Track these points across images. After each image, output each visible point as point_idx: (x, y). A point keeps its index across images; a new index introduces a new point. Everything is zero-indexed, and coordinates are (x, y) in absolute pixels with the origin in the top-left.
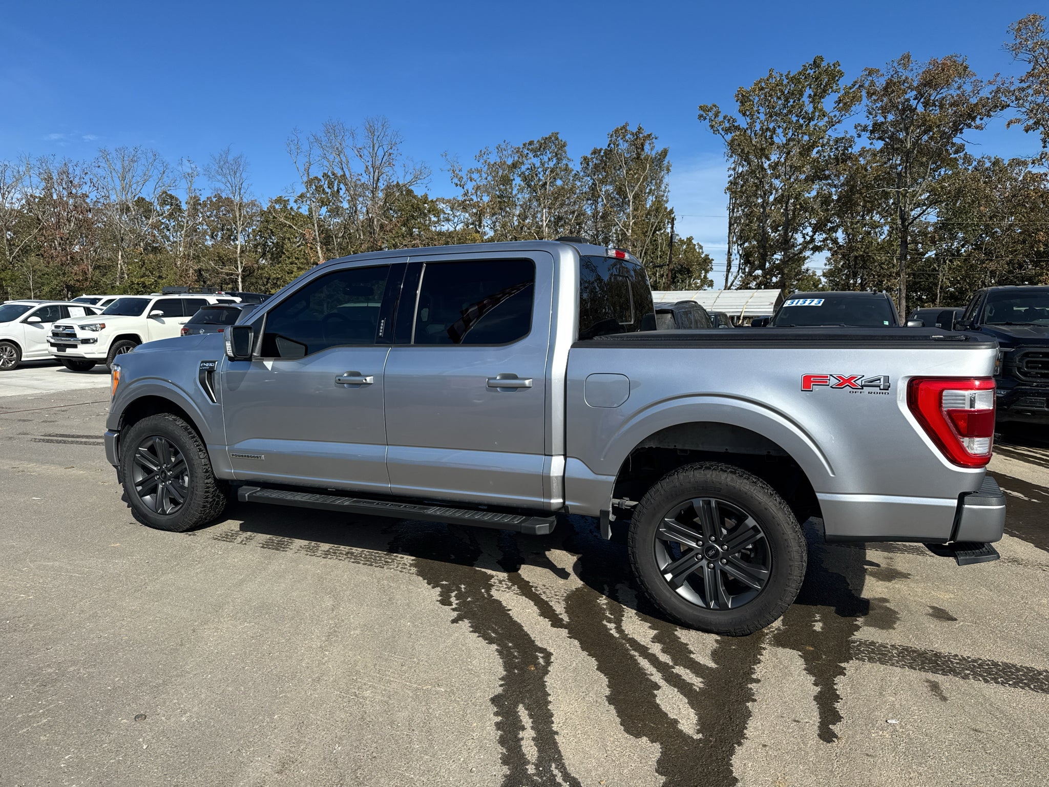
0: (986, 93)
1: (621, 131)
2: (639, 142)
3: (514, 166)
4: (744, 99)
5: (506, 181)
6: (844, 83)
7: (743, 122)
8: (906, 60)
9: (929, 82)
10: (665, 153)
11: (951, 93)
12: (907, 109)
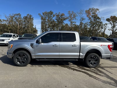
0: (66, 17)
1: (28, 15)
2: (31, 16)
3: (14, 16)
4: (43, 14)
5: (12, 18)
6: (53, 14)
7: (43, 16)
8: (59, 13)
9: (62, 15)
10: (33, 18)
11: (63, 17)
12: (59, 18)
